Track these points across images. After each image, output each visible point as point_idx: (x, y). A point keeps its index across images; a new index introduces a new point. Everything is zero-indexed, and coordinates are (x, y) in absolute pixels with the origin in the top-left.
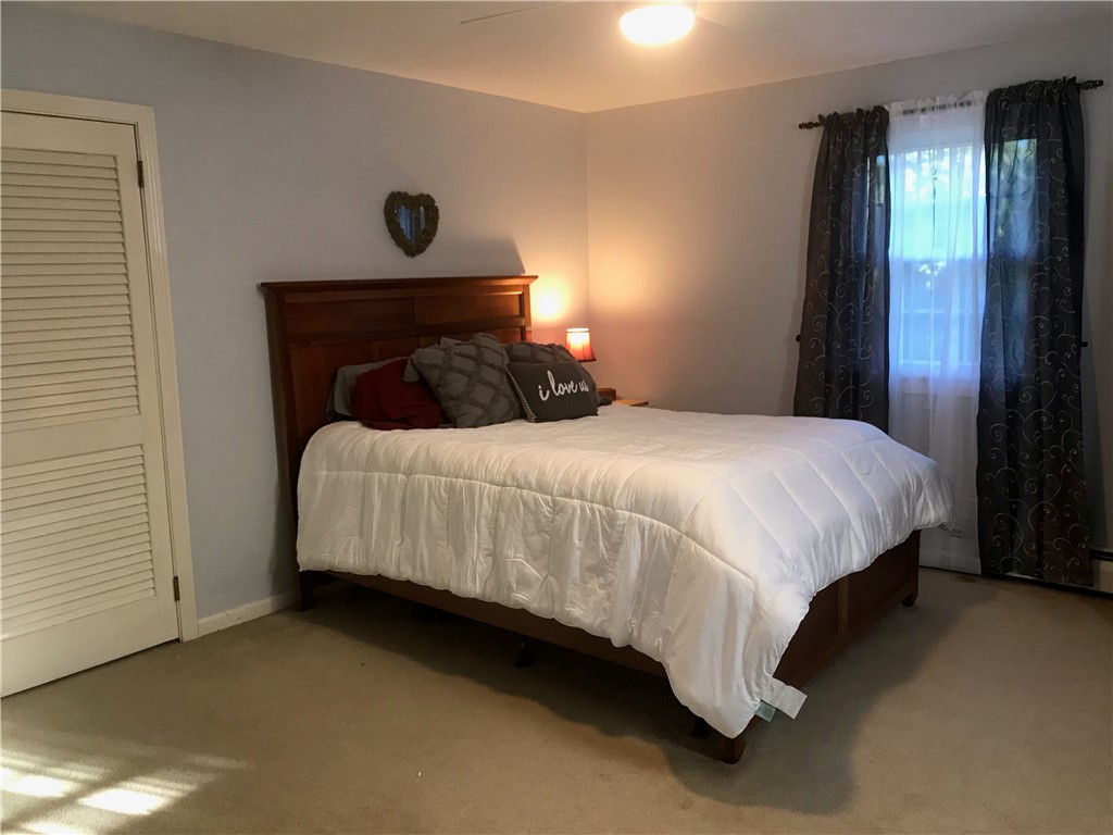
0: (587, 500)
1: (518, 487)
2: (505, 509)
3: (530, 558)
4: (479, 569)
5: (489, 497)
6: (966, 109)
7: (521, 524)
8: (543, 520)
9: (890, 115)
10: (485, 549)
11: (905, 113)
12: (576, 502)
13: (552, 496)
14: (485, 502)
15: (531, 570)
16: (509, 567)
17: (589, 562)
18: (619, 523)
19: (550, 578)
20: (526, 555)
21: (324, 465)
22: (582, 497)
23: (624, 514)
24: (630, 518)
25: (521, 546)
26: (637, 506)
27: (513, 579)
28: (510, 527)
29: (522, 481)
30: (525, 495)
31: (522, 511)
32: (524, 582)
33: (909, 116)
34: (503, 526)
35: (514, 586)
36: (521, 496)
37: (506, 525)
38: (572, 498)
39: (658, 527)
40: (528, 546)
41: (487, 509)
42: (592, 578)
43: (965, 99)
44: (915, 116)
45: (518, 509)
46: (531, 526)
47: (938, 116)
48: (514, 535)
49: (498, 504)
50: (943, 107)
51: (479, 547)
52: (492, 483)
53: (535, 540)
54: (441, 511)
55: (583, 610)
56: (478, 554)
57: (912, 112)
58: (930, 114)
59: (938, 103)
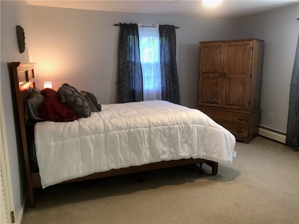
0: (180, 125)
1: (155, 126)
2: (153, 134)
3: (164, 145)
4: (147, 154)
5: (146, 132)
6: (155, 28)
7: (159, 137)
8: (167, 133)
9: (139, 26)
10: (147, 148)
11: (142, 26)
12: (177, 126)
13: (168, 126)
14: (145, 134)
15: (165, 149)
16: (159, 150)
17: (183, 140)
18: (191, 128)
19: (171, 149)
20: (162, 145)
21: (52, 140)
22: (178, 124)
23: (191, 125)
24: (193, 126)
25: (161, 143)
26: (194, 123)
27: (160, 153)
28: (156, 139)
29: (157, 124)
30: (159, 128)
31: (159, 133)
32: (164, 153)
33: (143, 28)
34: (153, 139)
35: (161, 155)
36: (158, 129)
37: (154, 138)
38: (175, 125)
39: (201, 126)
40: (163, 142)
41: (146, 136)
42: (185, 144)
43: (154, 26)
44: (144, 27)
45: (158, 133)
46: (163, 136)
47: (149, 28)
48: (158, 140)
49: (150, 133)
50: (150, 27)
51: (146, 148)
52: (145, 127)
53: (165, 140)
54: (126, 141)
55: (184, 153)
56: (145, 150)
57: (143, 26)
58: (147, 28)
59: (149, 26)
